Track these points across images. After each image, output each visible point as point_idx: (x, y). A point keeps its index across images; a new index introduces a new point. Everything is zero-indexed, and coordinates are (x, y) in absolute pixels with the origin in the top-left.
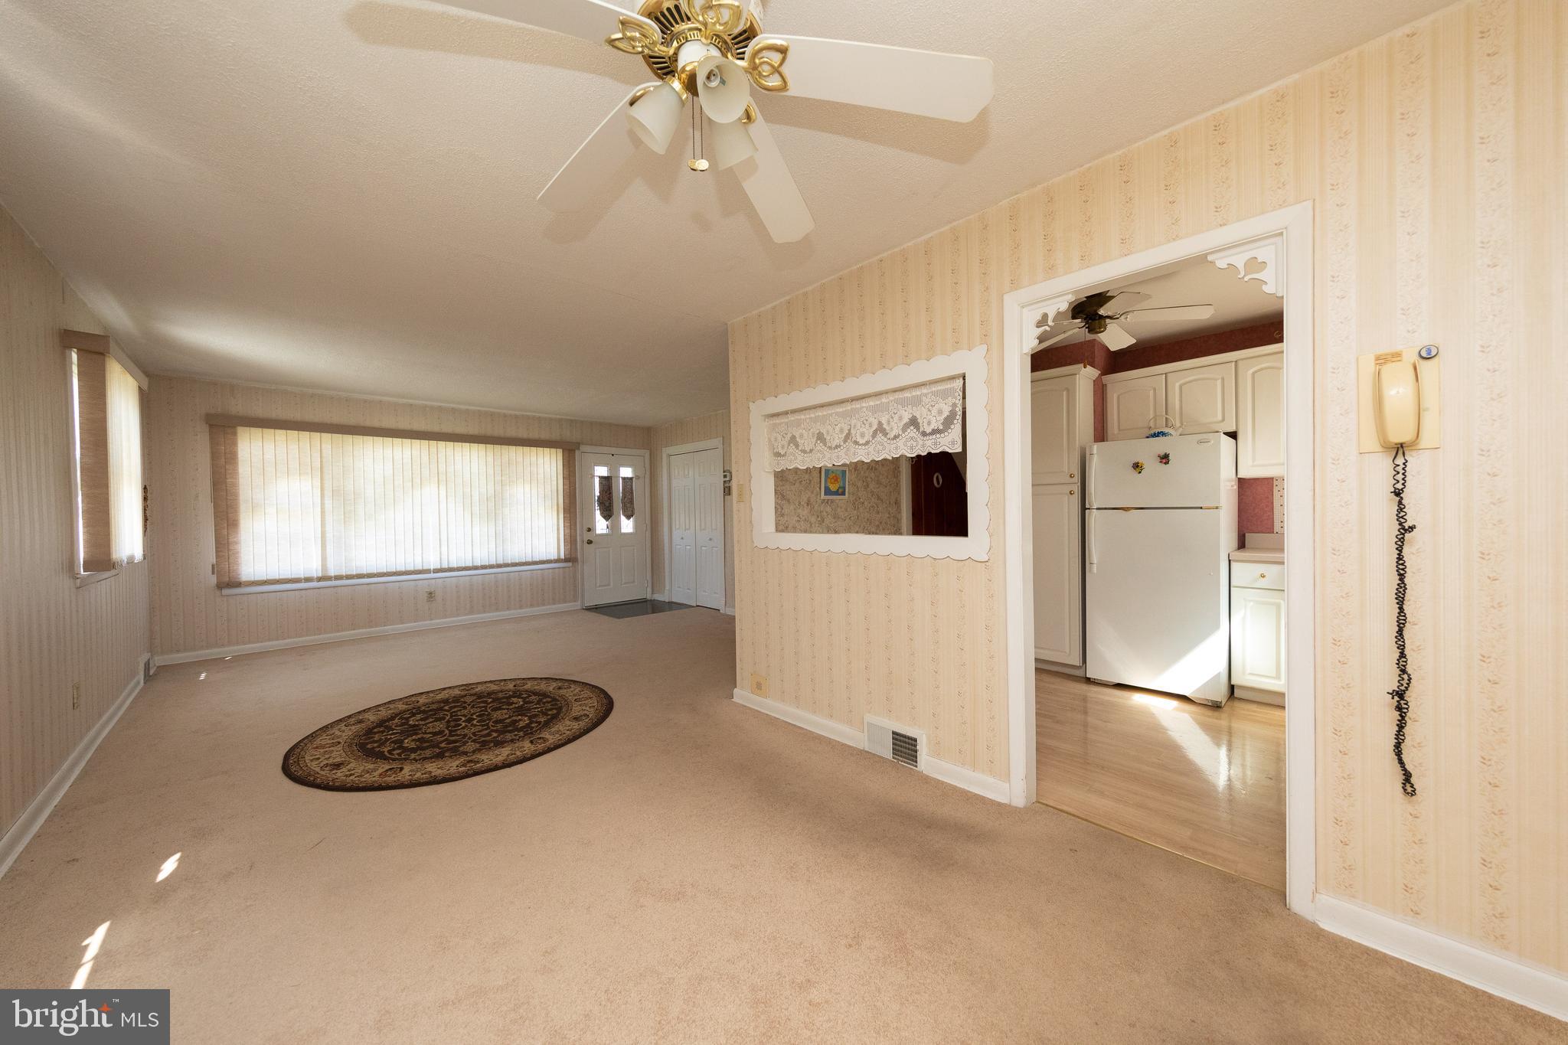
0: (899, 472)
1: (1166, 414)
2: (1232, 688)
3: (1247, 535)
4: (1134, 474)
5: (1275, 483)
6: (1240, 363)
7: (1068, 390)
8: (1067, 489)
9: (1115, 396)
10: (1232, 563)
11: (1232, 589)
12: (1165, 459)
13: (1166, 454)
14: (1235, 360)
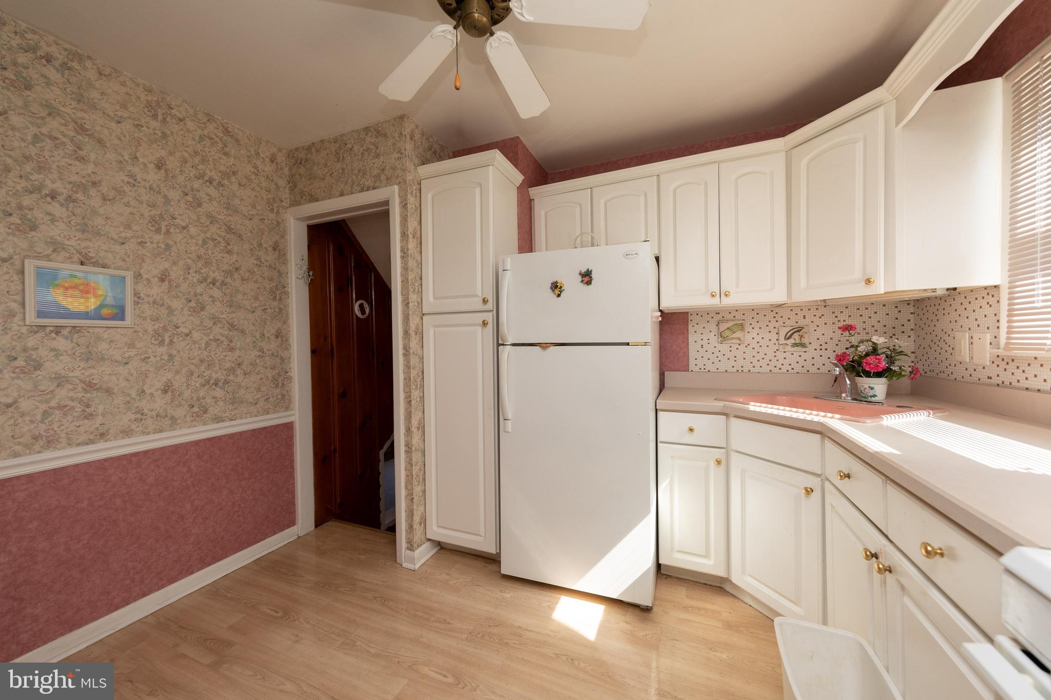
0: (287, 293)
1: (592, 231)
2: (659, 566)
3: (665, 372)
4: (551, 296)
5: (690, 318)
6: (662, 177)
7: (480, 185)
8: (480, 317)
9: (543, 213)
10: (660, 414)
11: (659, 444)
12: (587, 277)
13: (588, 270)
14: (657, 174)
